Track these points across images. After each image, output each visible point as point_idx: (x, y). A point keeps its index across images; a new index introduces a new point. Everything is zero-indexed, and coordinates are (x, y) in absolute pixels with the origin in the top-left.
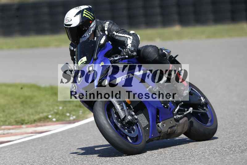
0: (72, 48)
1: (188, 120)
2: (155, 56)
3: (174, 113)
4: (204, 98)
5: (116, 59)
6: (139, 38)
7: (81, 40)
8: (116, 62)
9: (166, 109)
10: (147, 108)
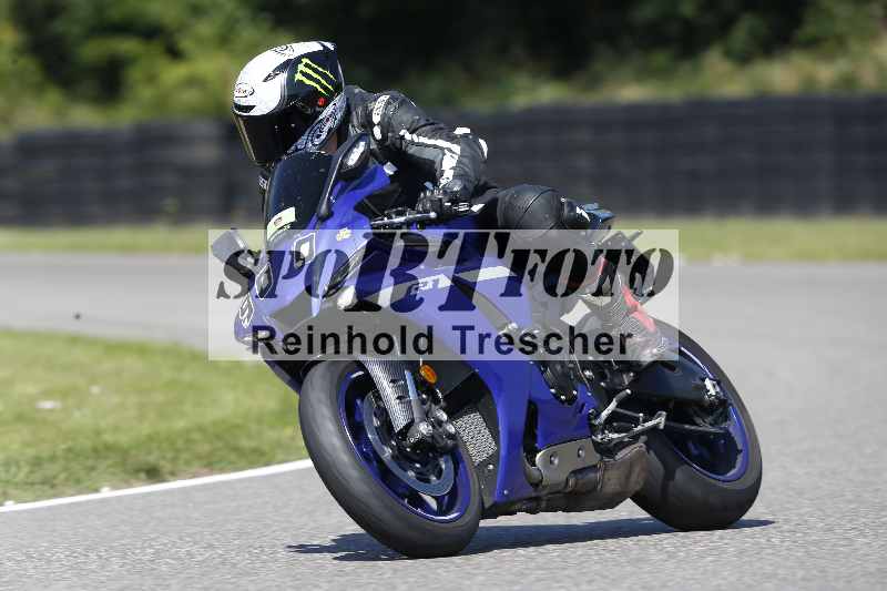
10: (494, 396)
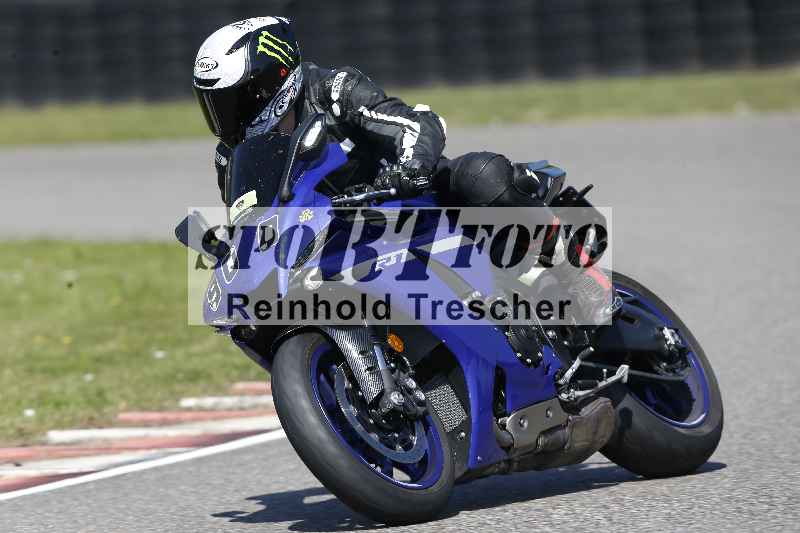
0: (224, 163)
1: (615, 407)
2: (499, 189)
3: (561, 382)
4: (677, 331)
5: (358, 197)
9: (532, 368)
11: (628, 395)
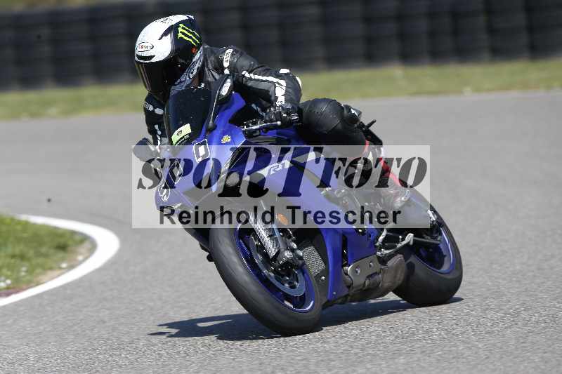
0: (151, 108)
1: (405, 261)
2: (335, 122)
3: (377, 244)
4: (435, 212)
5: (254, 128)
6: (300, 83)
7: (175, 90)
8: (254, 135)
10: (324, 233)
11: (412, 256)
